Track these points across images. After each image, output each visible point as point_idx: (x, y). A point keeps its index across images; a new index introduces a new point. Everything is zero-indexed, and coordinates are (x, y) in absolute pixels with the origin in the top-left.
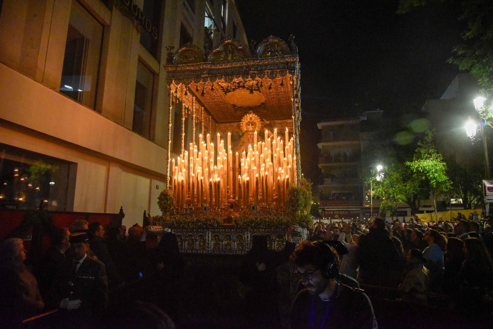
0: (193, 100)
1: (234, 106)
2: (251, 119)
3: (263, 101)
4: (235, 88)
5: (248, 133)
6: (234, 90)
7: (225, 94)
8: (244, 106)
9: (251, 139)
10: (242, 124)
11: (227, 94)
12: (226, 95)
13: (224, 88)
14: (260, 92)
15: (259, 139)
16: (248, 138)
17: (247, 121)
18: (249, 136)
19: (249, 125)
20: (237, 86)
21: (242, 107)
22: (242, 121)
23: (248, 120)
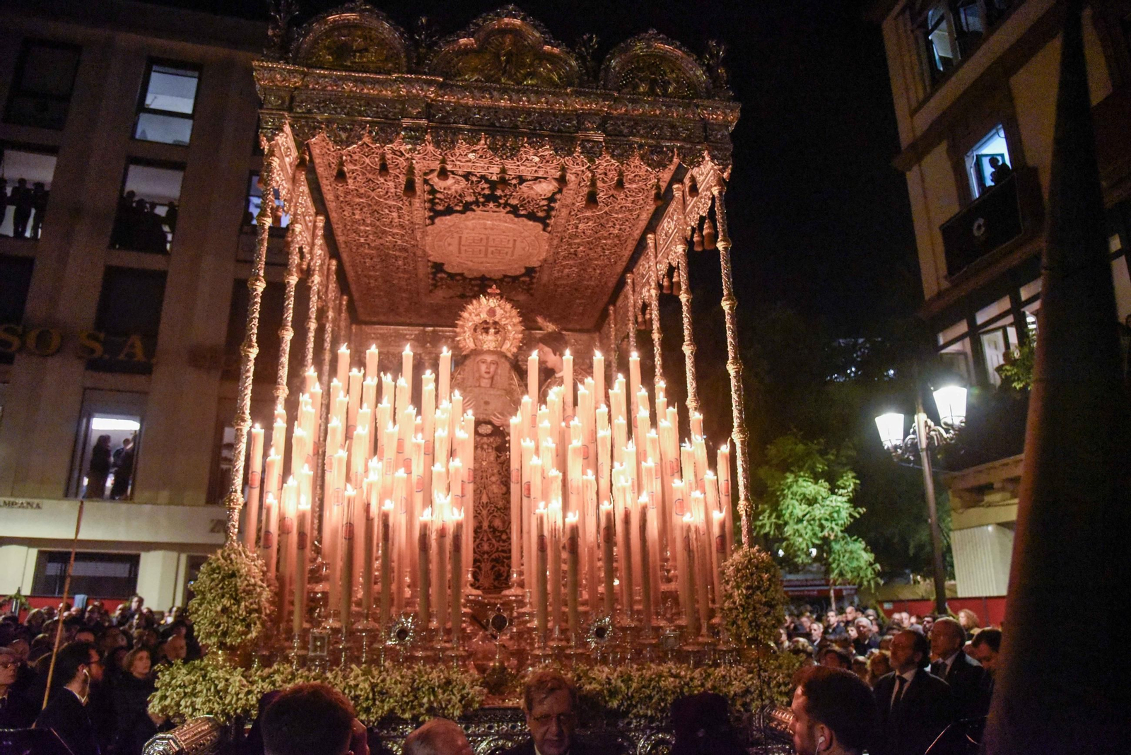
0: (315, 227)
1: (438, 267)
2: (492, 312)
3: (534, 263)
4: (471, 203)
5: (479, 358)
6: (467, 207)
7: (428, 222)
8: (467, 273)
9: (487, 376)
10: (463, 327)
11: (436, 221)
12: (433, 223)
13: (438, 196)
14: (546, 226)
15: (512, 379)
16: (477, 375)
17: (477, 320)
18: (483, 368)
19: (486, 331)
20: (484, 196)
21: (462, 275)
22: (461, 316)
23: (484, 316)
